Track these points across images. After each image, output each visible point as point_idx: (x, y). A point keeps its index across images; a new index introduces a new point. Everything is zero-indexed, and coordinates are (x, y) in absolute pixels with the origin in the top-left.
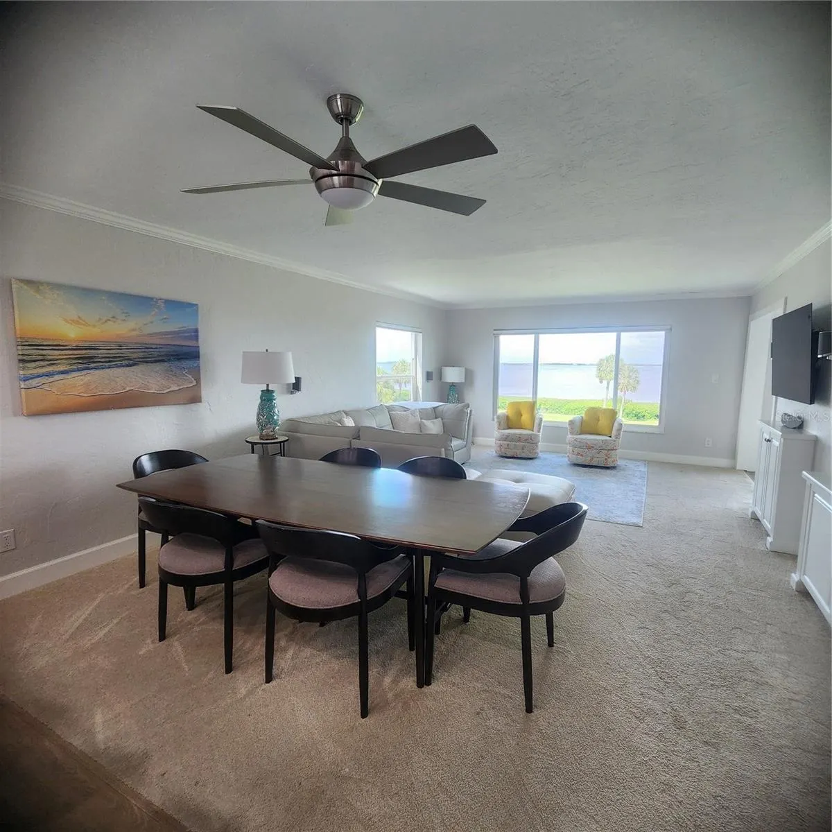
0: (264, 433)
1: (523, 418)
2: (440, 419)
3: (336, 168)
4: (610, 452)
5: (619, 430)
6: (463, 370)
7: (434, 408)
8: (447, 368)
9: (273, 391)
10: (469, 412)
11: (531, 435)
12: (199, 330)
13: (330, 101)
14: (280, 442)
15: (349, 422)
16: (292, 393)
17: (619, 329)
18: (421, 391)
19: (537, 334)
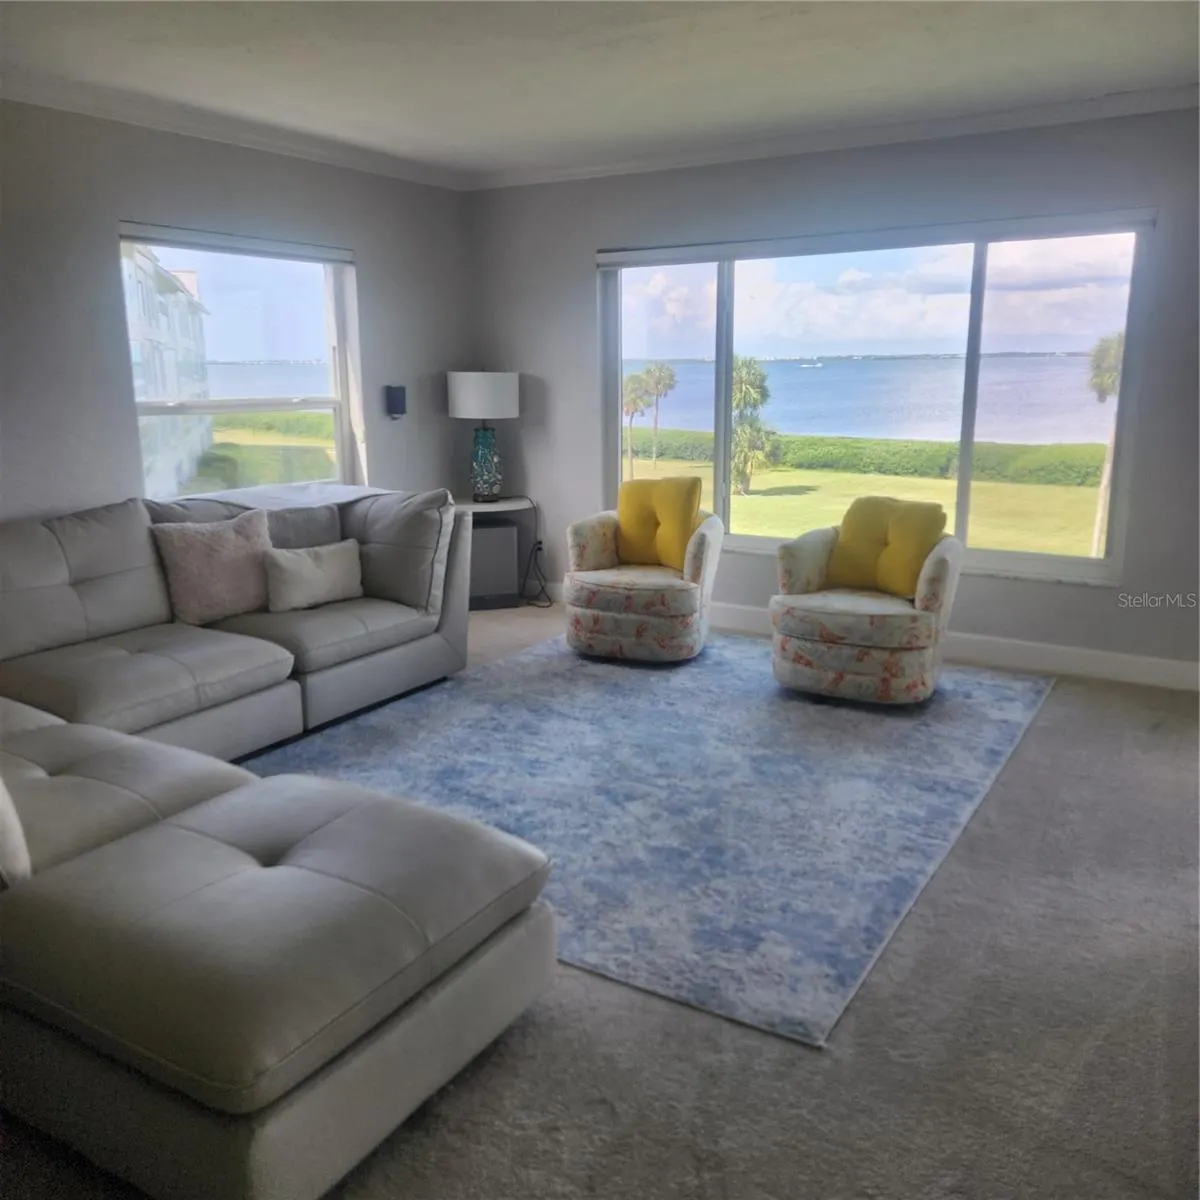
1: (661, 531)
4: (898, 655)
5: (937, 580)
10: (448, 519)
11: (670, 588)
17: (984, 230)
19: (725, 261)
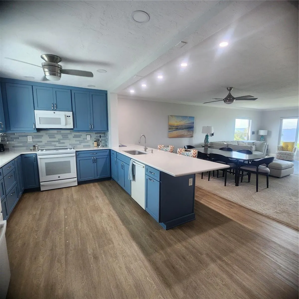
0: (206, 144)
1: (289, 147)
2: (255, 146)
3: (228, 99)
6: (267, 131)
7: (253, 142)
8: (260, 130)
9: (208, 135)
10: (265, 144)
11: (291, 153)
12: (194, 122)
13: (227, 88)
14: (209, 146)
15: (226, 143)
16: (211, 136)
18: (250, 138)
